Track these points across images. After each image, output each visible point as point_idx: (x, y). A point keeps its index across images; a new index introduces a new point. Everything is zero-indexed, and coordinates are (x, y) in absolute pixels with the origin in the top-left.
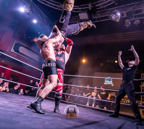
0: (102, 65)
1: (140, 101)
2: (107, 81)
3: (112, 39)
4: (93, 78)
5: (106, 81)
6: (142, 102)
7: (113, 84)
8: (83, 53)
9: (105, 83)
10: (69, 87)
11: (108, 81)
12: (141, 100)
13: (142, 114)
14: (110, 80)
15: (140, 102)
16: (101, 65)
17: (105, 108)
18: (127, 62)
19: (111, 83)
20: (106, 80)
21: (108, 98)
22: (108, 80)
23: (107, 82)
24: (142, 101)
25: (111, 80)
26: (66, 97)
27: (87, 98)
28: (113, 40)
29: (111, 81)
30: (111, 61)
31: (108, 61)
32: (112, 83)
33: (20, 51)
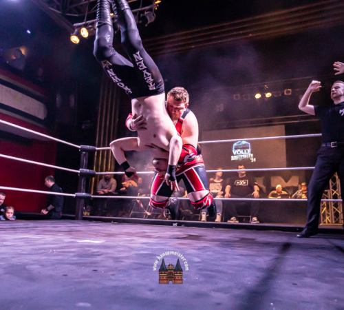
0: (222, 110)
1: (329, 188)
2: (239, 150)
3: (249, 33)
5: (234, 152)
6: (333, 192)
7: (254, 157)
9: (233, 158)
11: (242, 152)
12: (331, 187)
13: (335, 219)
14: (244, 148)
15: (328, 191)
16: (218, 110)
17: (255, 219)
18: (285, 94)
19: (247, 154)
20: (236, 149)
21: (256, 193)
22: (241, 148)
23: (237, 155)
24: (331, 189)
25: (248, 148)
26: (142, 205)
28: (250, 35)
29: (249, 150)
30: (244, 96)
31: (237, 97)
32: (252, 155)
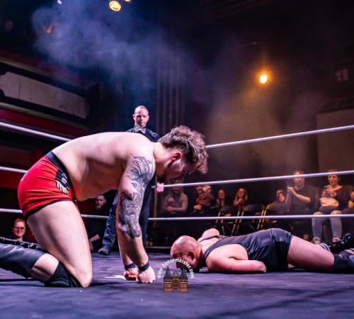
0: (346, 77)
4: (315, 135)
8: (255, 43)
10: (221, 191)
16: (339, 79)
27: (310, 219)
33: (7, 94)
